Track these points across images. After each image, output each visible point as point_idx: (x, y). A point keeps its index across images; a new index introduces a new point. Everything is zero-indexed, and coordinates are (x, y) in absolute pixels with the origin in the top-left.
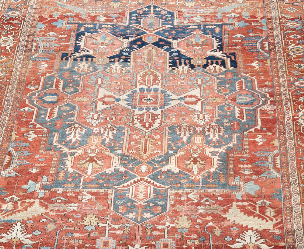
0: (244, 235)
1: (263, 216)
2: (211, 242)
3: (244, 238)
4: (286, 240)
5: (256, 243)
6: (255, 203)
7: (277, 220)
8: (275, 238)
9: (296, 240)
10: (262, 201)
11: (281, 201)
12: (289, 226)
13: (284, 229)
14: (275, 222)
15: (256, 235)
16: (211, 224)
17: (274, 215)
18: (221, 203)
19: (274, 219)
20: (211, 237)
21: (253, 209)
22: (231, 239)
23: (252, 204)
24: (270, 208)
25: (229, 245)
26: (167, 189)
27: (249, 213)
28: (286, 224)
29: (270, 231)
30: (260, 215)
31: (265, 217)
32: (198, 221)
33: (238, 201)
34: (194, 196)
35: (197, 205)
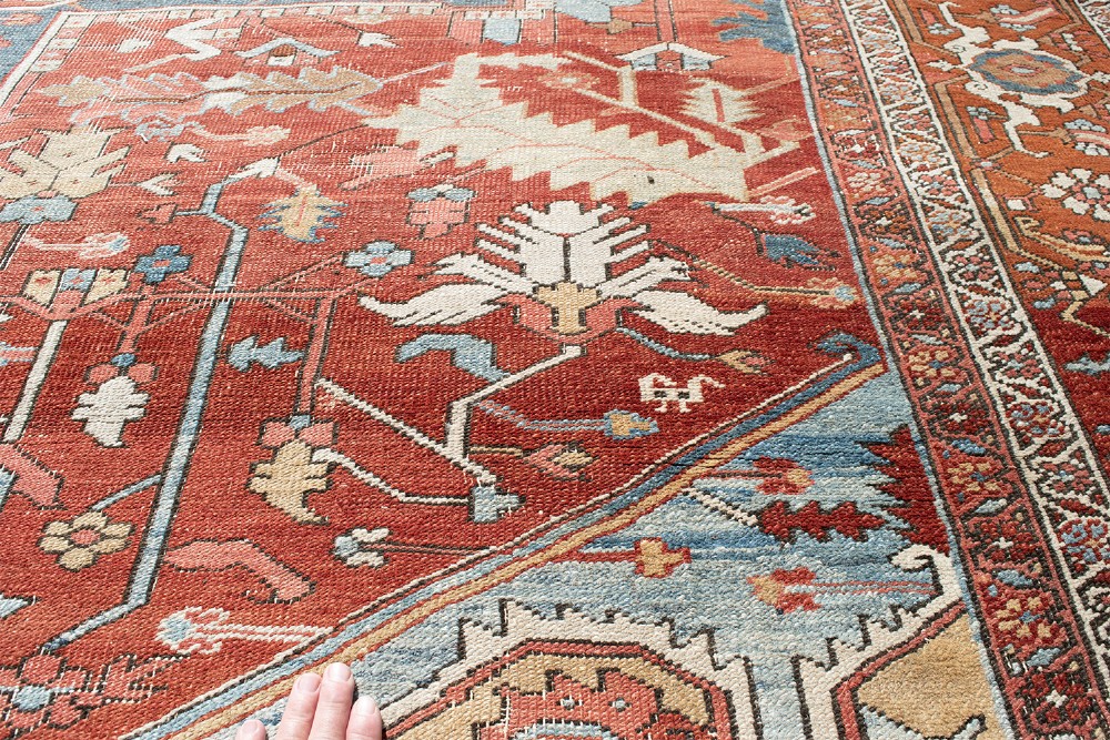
0: (516, 233)
1: (666, 119)
2: (225, 281)
3: (507, 254)
4: (857, 265)
5: (610, 289)
6: (610, 58)
7: (769, 144)
8: (769, 253)
9: (944, 268)
10: (661, 47)
11: (788, 49)
12: (865, 180)
13: (836, 196)
14: (754, 152)
15: (613, 233)
16: (265, 168)
17: (750, 117)
18: (372, 62)
19: (751, 140)
20: (236, 247)
21: (595, 88)
22: (403, 258)
23: (592, 61)
24: (711, 84)
25: (369, 303)
26: (59, 10)
27: (565, 108)
28: (843, 168)
29: (727, 208)
30: (646, 117)
31: (684, 127)
32: (181, 151)
33: (494, 48)
34: (208, 35)
35: (204, 69)
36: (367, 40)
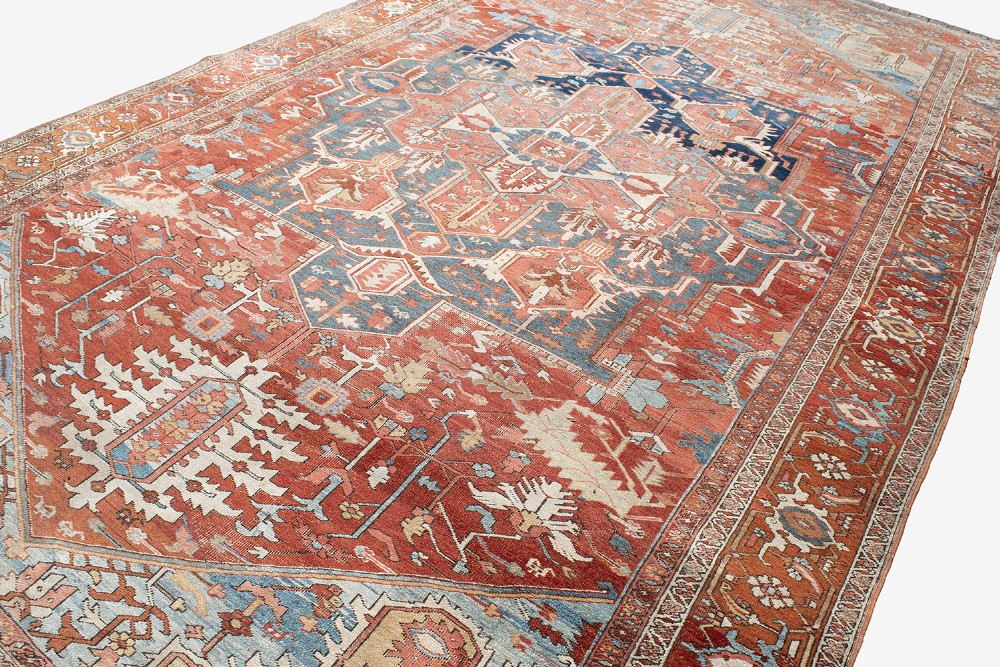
0: (533, 486)
1: (624, 469)
2: (433, 452)
3: (524, 492)
4: (641, 564)
5: (547, 524)
6: (625, 430)
7: (654, 500)
8: (613, 542)
9: (673, 583)
10: (650, 435)
11: (703, 462)
12: (676, 535)
13: (659, 535)
14: (645, 501)
15: (564, 505)
16: (471, 414)
17: (657, 484)
18: (536, 386)
19: (648, 495)
20: (443, 441)
21: (608, 442)
22: (491, 474)
23: (618, 428)
24: (656, 463)
25: (470, 484)
26: (442, 298)
27: (590, 443)
28: (673, 525)
29: (612, 516)
30: (617, 464)
31: (627, 476)
32: (449, 392)
33: (584, 402)
34: (486, 340)
35: (476, 358)
36: (543, 374)
